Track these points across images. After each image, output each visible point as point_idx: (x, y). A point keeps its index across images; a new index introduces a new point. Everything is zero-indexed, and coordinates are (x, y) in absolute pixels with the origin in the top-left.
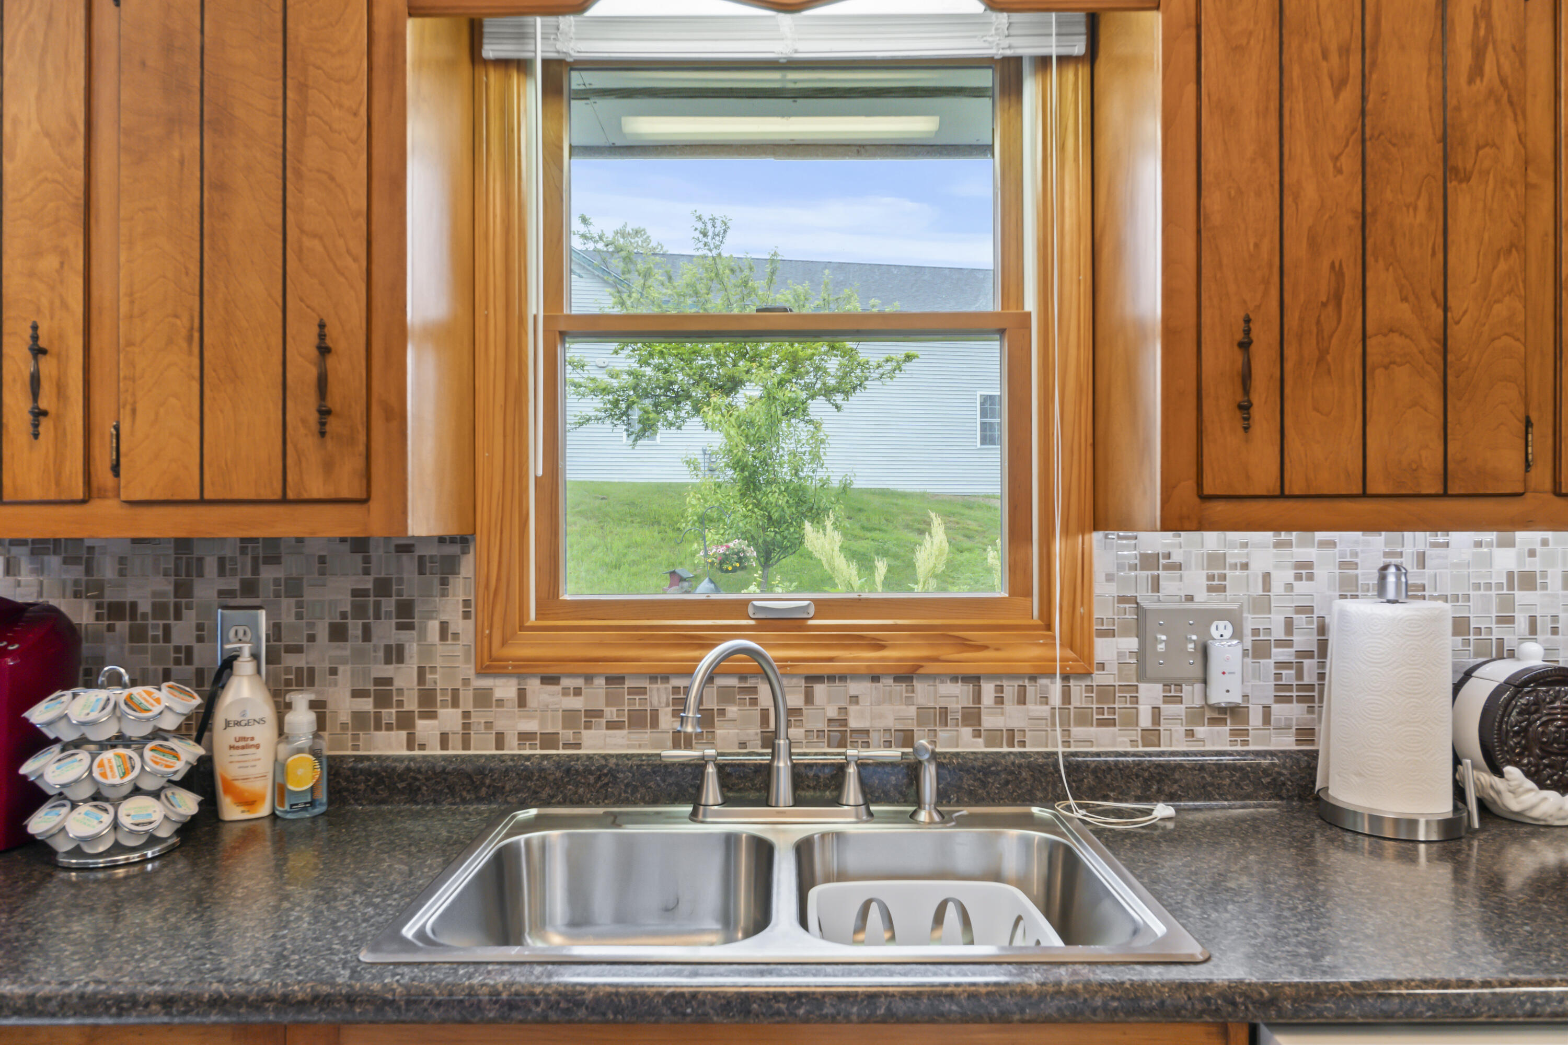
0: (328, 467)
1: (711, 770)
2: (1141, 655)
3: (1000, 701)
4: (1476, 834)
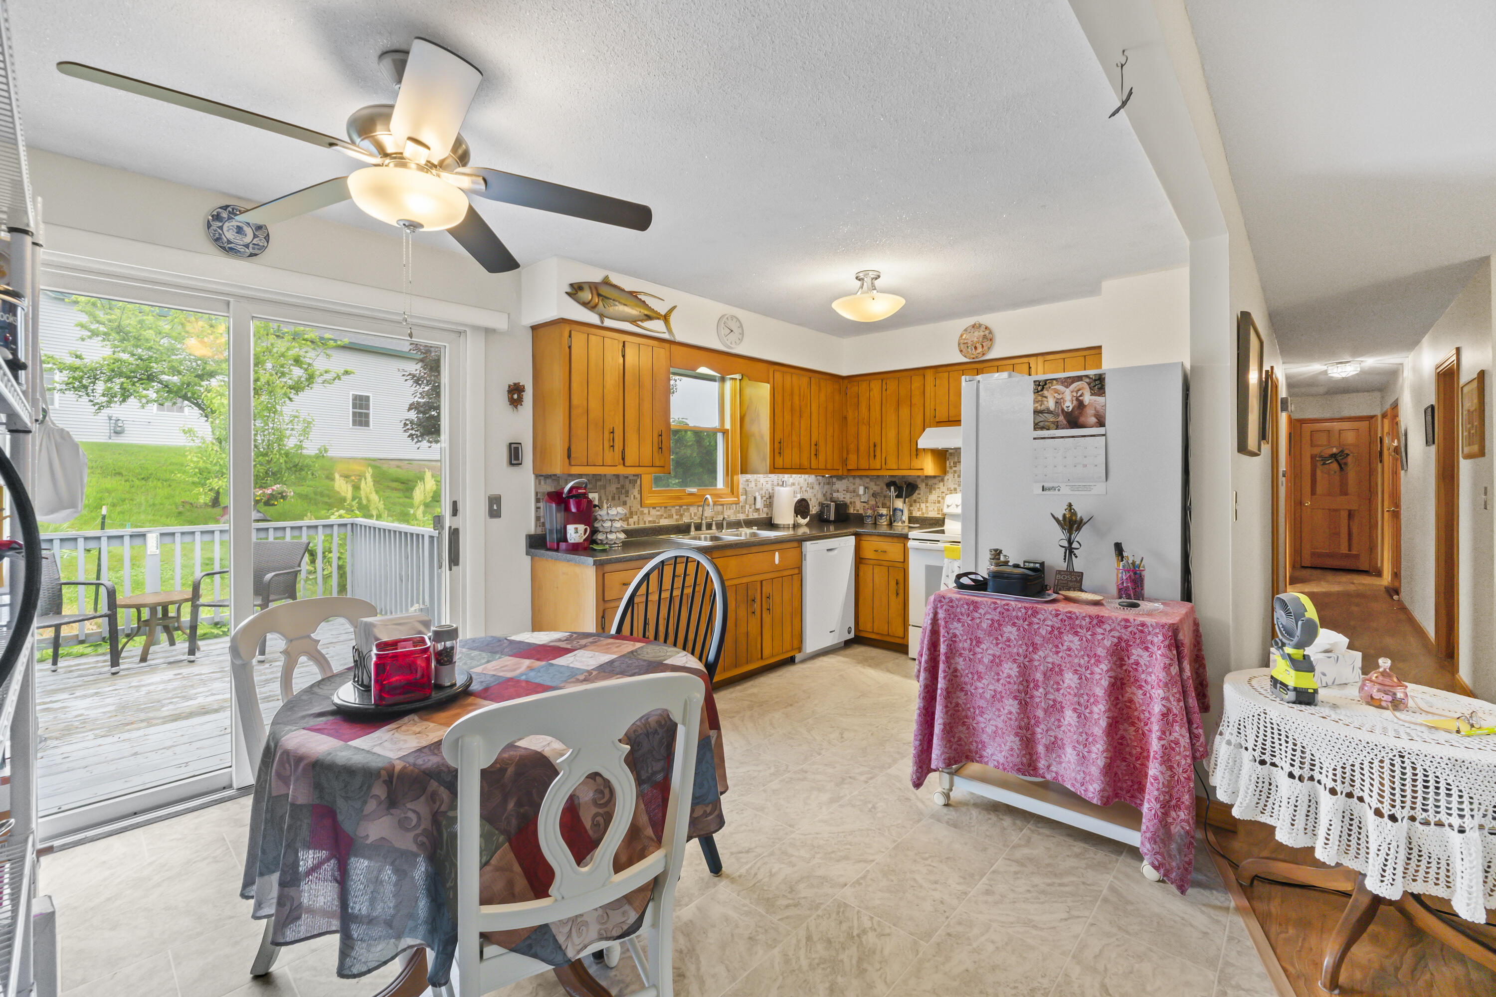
0: (659, 459)
1: (693, 524)
2: (746, 499)
3: (725, 510)
4: (796, 526)
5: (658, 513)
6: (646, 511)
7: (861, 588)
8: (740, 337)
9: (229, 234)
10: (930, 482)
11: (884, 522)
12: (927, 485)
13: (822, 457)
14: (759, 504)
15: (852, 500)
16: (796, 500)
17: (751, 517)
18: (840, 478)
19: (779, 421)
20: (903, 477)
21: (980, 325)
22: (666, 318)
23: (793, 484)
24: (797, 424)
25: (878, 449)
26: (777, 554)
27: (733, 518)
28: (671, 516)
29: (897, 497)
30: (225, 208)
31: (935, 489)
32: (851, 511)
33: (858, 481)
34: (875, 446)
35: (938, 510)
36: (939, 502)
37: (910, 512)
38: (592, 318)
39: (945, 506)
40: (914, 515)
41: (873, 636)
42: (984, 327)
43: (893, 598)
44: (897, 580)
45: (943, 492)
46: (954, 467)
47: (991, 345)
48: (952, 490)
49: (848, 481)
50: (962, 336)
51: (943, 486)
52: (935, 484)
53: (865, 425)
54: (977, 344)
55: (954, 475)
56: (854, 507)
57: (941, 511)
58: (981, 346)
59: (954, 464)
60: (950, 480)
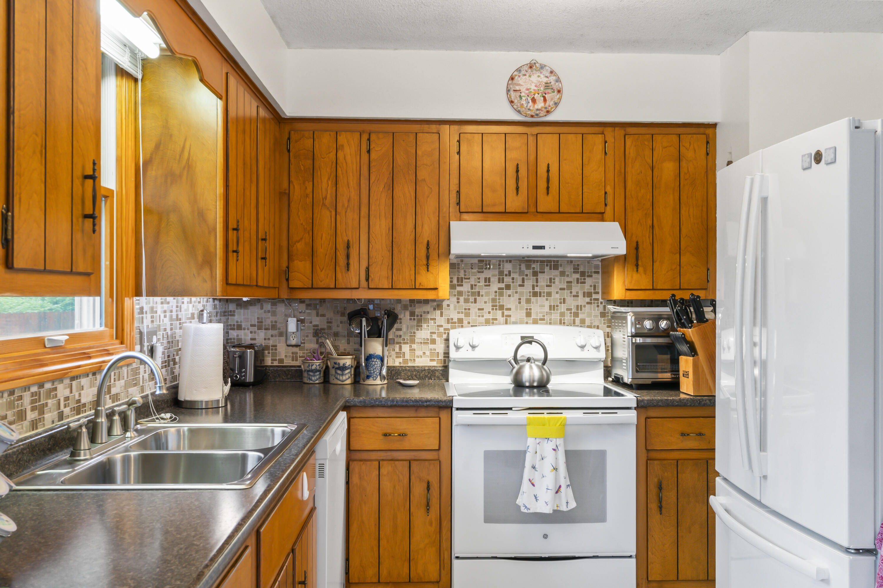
0: (84, 252)
1: (84, 428)
10: (418, 310)
11: (347, 378)
12: (412, 314)
13: (268, 263)
15: (272, 343)
21: (542, 67)
25: (354, 252)
26: (305, 476)
29: (371, 335)
31: (427, 321)
32: (268, 361)
33: (281, 309)
34: (347, 246)
39: (450, 348)
42: (549, 70)
43: (419, 515)
44: (428, 483)
45: (442, 326)
46: (459, 285)
47: (560, 99)
48: (455, 323)
49: (262, 308)
50: (512, 78)
51: (442, 316)
52: (428, 313)
53: (328, 209)
54: (536, 95)
55: (458, 299)
56: (274, 355)
57: (438, 356)
58: (542, 98)
59: (458, 281)
60: (452, 306)
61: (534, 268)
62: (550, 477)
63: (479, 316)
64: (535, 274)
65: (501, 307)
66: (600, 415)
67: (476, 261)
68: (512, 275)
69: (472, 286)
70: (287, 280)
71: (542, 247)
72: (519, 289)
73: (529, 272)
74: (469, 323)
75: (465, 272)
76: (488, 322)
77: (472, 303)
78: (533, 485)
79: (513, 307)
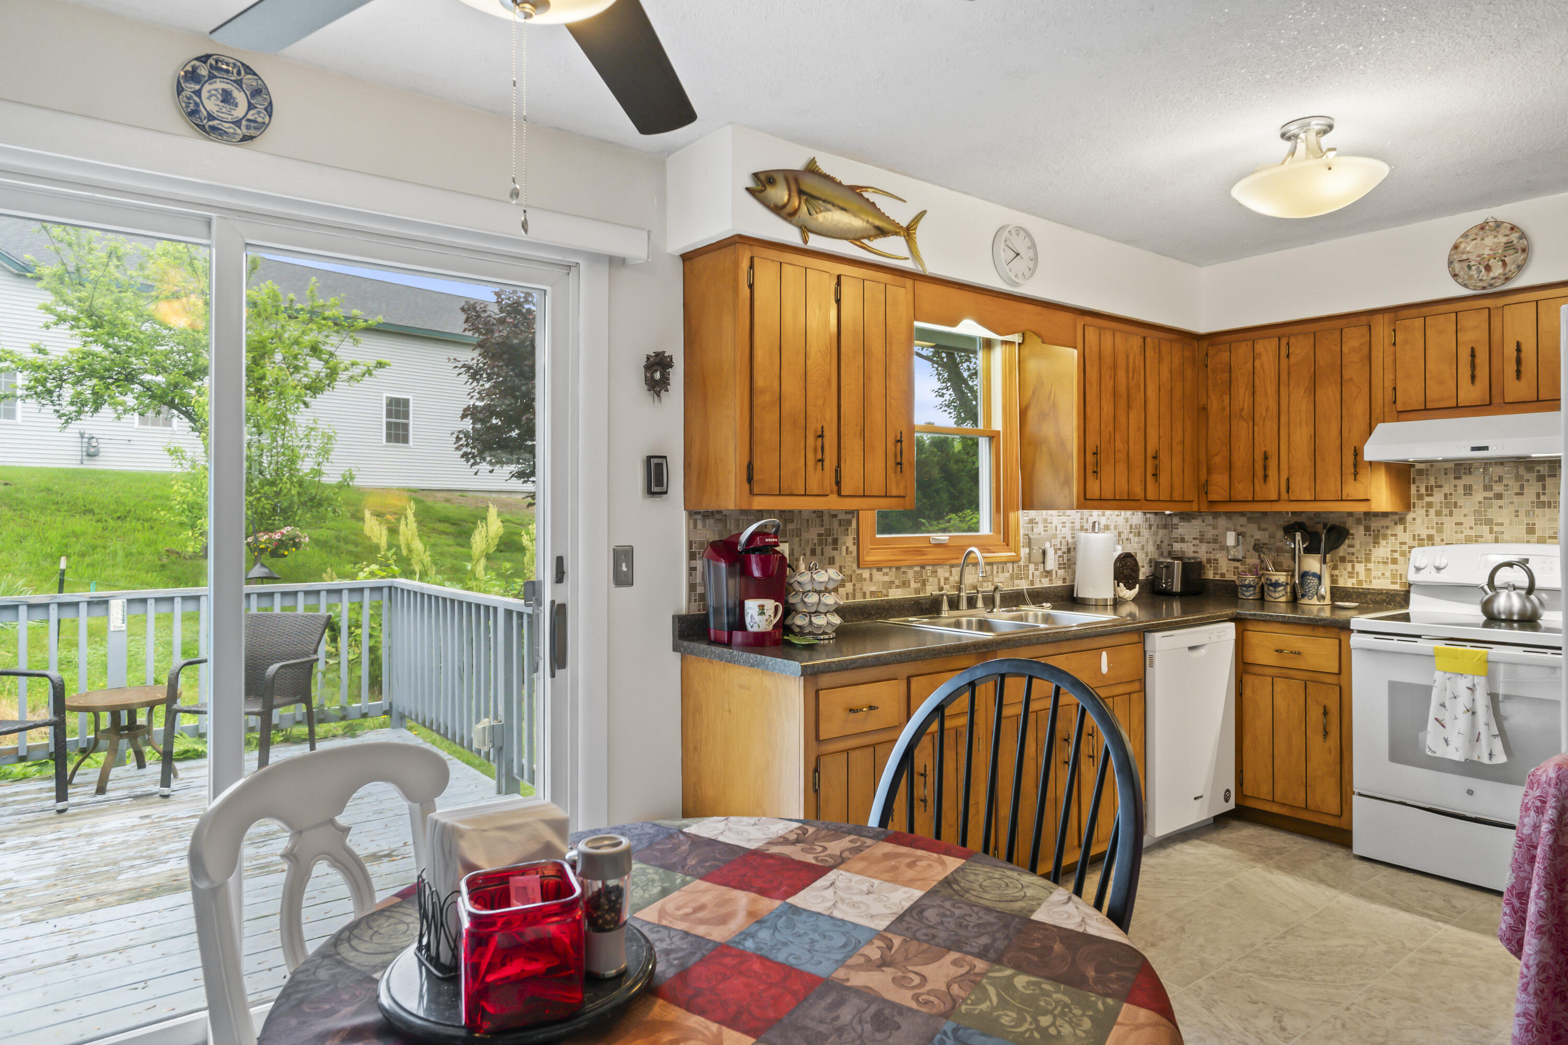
0: (898, 484)
1: (945, 597)
2: (1030, 554)
3: (998, 572)
4: (1117, 603)
5: (887, 579)
6: (866, 574)
7: (1248, 718)
8: (1031, 264)
9: (211, 105)
10: (1374, 525)
11: (1281, 596)
12: (1367, 529)
13: (1164, 478)
14: (1052, 563)
15: (1212, 556)
16: (1116, 555)
17: (1037, 585)
18: (1186, 516)
19: (1093, 413)
20: (1317, 514)
21: (1498, 224)
22: (908, 232)
23: (1107, 528)
24: (1123, 419)
25: (1273, 464)
26: (1104, 654)
27: (1006, 588)
28: (905, 584)
29: (1307, 551)
30: (204, 59)
31: (1385, 537)
32: (1210, 575)
33: (1222, 522)
34: (1266, 458)
35: (1393, 576)
36: (1395, 561)
37: (1334, 579)
38: (789, 234)
39: (1412, 570)
40: (1341, 583)
41: (1275, 809)
42: (1509, 226)
43: (1316, 740)
44: (1325, 707)
45: (1405, 543)
46: (1427, 495)
47: (1525, 260)
48: (1423, 540)
49: (1203, 522)
50: (1456, 247)
51: (1405, 531)
52: (1387, 527)
53: (1245, 420)
54: (1492, 260)
55: (1427, 511)
56: (1216, 568)
57: (1401, 579)
58: (1501, 263)
59: (1427, 490)
60: (1419, 520)
61: (1539, 471)
62: (1463, 720)
63: (1456, 532)
64: (1541, 478)
65: (1489, 522)
66: (1549, 655)
67: (1451, 465)
68: (1505, 482)
69: (1446, 495)
70: (1206, 493)
71: (1485, 448)
72: (1517, 499)
73: (1532, 476)
74: (1442, 540)
75: (1436, 478)
76: (1468, 540)
77: (1446, 515)
78: (1444, 726)
79: (1506, 522)
